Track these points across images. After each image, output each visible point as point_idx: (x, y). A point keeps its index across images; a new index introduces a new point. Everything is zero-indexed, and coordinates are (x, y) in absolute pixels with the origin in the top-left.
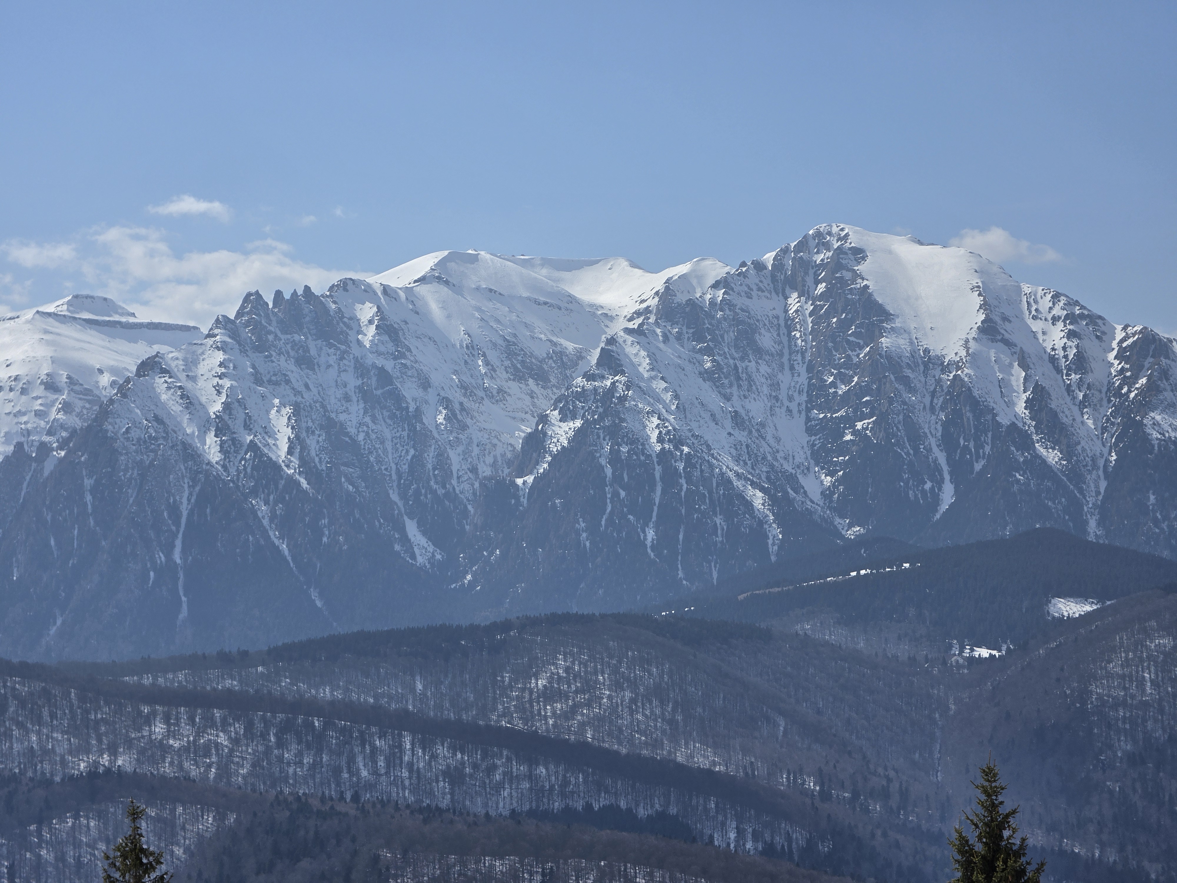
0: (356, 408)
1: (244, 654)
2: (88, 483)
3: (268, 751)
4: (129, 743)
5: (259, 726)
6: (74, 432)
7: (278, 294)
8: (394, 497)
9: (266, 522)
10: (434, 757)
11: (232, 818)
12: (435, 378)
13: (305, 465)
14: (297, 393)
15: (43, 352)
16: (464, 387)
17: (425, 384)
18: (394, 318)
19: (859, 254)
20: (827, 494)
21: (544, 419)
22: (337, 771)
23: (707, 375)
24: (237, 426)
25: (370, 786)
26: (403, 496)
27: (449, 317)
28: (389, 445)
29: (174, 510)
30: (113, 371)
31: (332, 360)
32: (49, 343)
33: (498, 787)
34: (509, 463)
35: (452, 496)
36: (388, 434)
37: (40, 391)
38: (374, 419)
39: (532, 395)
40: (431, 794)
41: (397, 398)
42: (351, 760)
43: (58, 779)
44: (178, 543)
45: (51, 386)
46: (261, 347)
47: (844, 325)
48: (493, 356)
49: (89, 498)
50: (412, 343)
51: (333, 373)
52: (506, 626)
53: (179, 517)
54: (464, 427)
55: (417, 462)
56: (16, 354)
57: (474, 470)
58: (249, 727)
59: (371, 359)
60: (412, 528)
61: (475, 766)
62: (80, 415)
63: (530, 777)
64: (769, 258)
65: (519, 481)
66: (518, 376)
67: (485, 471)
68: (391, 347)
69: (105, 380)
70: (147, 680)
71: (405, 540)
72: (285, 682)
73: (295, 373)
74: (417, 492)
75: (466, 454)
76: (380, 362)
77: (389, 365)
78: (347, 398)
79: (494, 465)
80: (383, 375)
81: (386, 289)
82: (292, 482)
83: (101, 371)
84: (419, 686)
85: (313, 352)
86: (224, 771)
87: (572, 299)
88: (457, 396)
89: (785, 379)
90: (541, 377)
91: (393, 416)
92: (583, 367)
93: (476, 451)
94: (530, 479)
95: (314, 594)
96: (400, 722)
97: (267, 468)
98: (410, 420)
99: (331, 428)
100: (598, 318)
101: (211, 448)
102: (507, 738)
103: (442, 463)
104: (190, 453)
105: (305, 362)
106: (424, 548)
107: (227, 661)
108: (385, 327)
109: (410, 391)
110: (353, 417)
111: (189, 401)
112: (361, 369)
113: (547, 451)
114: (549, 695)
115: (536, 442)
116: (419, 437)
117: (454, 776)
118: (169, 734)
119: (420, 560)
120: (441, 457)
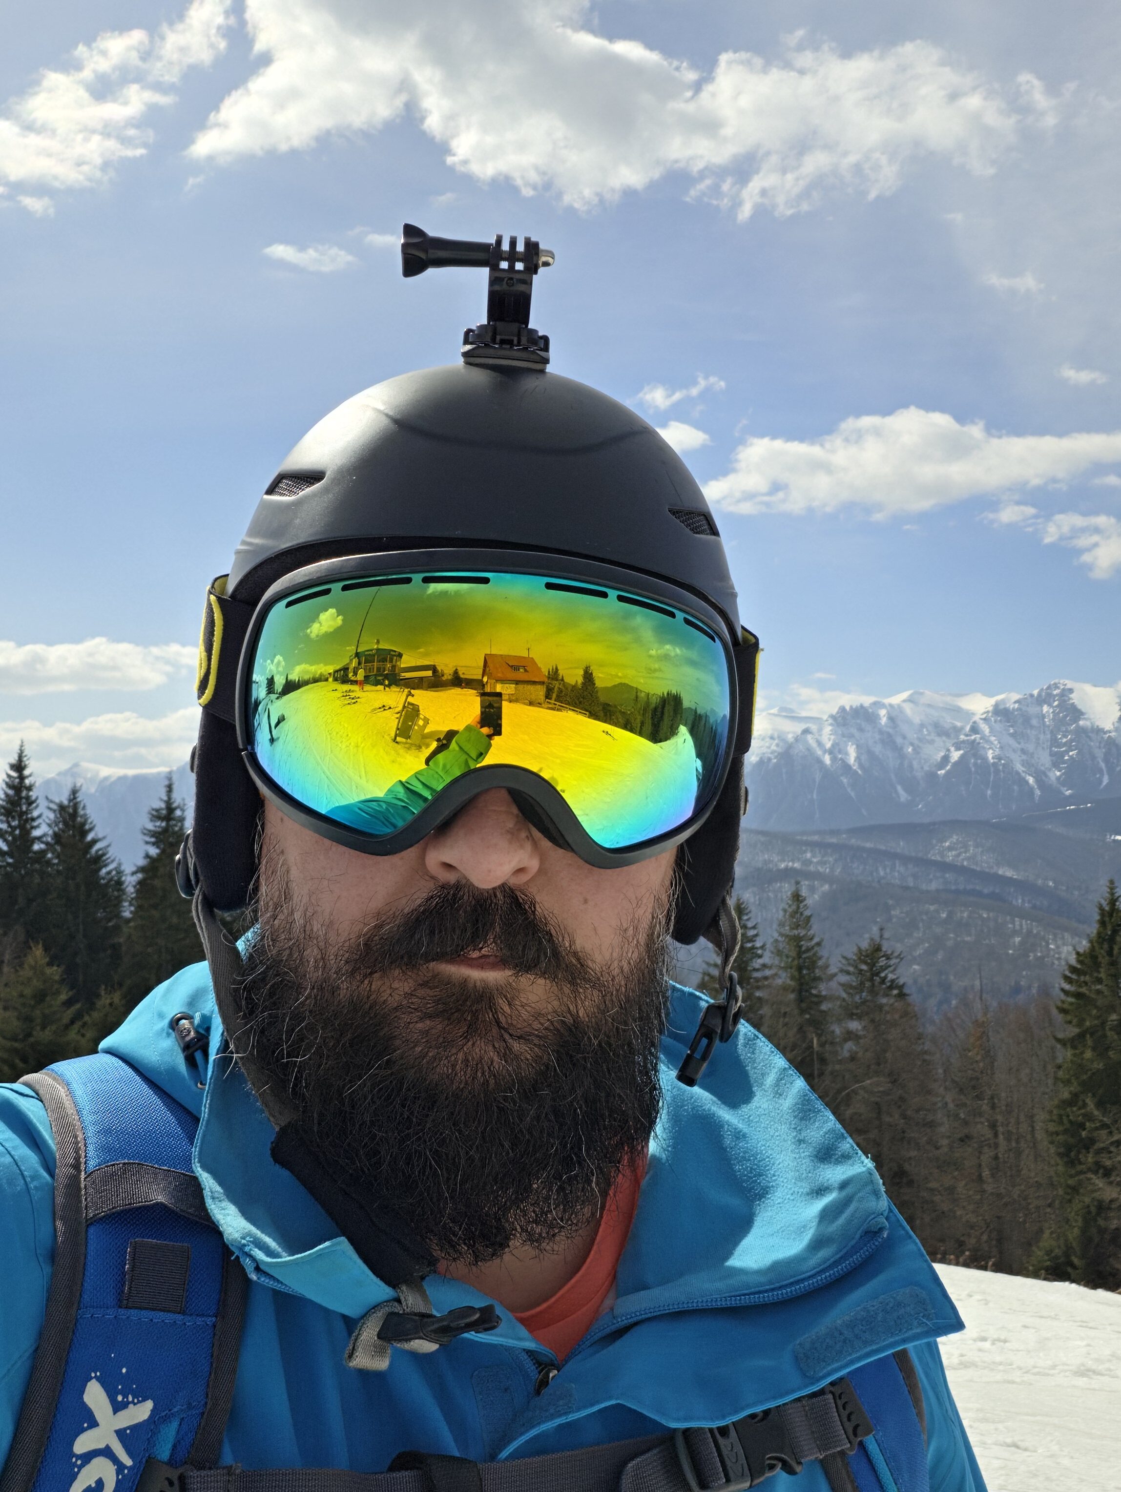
0: (879, 746)
1: (838, 830)
3: (847, 864)
4: (799, 860)
5: (844, 855)
6: (779, 754)
7: (851, 707)
8: (893, 778)
9: (846, 785)
10: (907, 869)
11: (834, 886)
12: (908, 736)
13: (861, 766)
14: (857, 741)
16: (918, 739)
17: (904, 738)
18: (893, 715)
19: (1071, 691)
20: (1058, 778)
21: (948, 750)
22: (871, 873)
23: (1012, 735)
24: (836, 751)
25: (883, 878)
26: (896, 777)
27: (913, 714)
28: (890, 759)
29: (813, 780)
30: (793, 733)
31: (870, 729)
33: (931, 881)
34: (935, 766)
35: (914, 777)
36: (890, 755)
37: (768, 739)
38: (885, 750)
39: (944, 742)
40: (906, 882)
41: (894, 743)
42: (877, 869)
43: (774, 870)
44: (815, 792)
45: (772, 738)
46: (844, 725)
47: (1066, 716)
48: (929, 728)
49: (784, 776)
50: (899, 723)
51: (870, 734)
52: (934, 824)
53: (815, 783)
54: (918, 753)
55: (901, 765)
57: (922, 768)
58: (840, 856)
59: (885, 729)
60: (899, 788)
61: (922, 873)
62: (781, 748)
63: (943, 877)
64: (1035, 692)
65: (939, 772)
66: (939, 735)
67: (926, 768)
68: (891, 725)
69: (790, 736)
70: (805, 838)
71: (896, 791)
72: (853, 840)
73: (857, 734)
74: (901, 776)
75: (919, 763)
76: (887, 730)
77: (891, 731)
78: (875, 742)
79: (930, 766)
80: (889, 735)
81: (890, 704)
82: (856, 772)
83: (789, 733)
84: (902, 844)
85: (863, 727)
86: (832, 870)
87: (959, 708)
88: (916, 742)
89: (1042, 737)
90: (947, 735)
91: (892, 749)
92: (963, 732)
93: (923, 761)
94: (943, 772)
95: (863, 811)
96: (894, 856)
97: (847, 767)
98: (898, 750)
99: (870, 753)
100: (969, 714)
101: (827, 759)
102: (935, 863)
103: (911, 766)
104: (819, 761)
105: (861, 730)
106: (903, 796)
107: (833, 832)
108: (891, 719)
109: (899, 740)
110: (878, 749)
111: (820, 744)
112: (881, 732)
113: (950, 762)
114: (950, 849)
115: (946, 759)
116: (902, 756)
117: (915, 876)
118: (812, 857)
119: (902, 800)
120: (910, 763)
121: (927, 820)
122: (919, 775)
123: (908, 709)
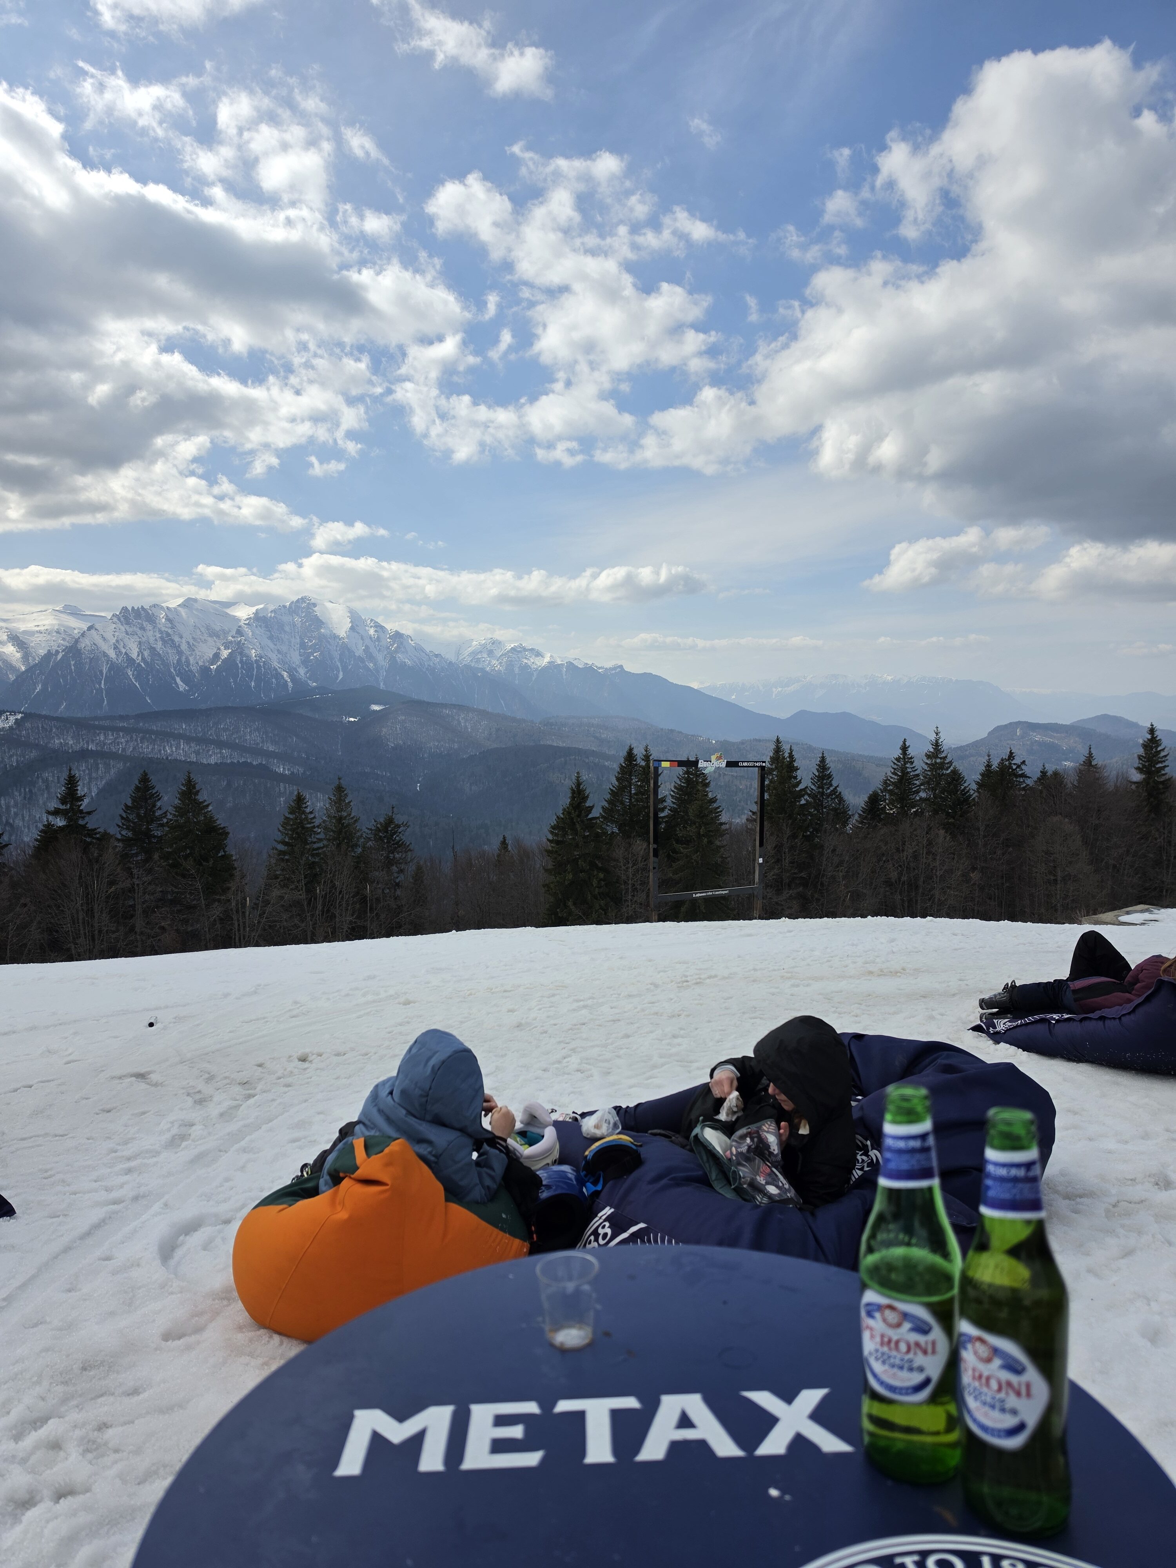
0: (160, 643)
1: (128, 716)
2: (73, 663)
3: (138, 744)
4: (93, 741)
5: (134, 737)
6: (67, 647)
7: (133, 608)
8: (172, 670)
9: (131, 676)
10: (190, 747)
11: (128, 764)
12: (184, 635)
13: (143, 659)
14: (140, 638)
15: (55, 622)
16: (193, 638)
17: (181, 637)
18: (171, 617)
19: (316, 605)
20: (306, 673)
21: (219, 649)
22: (160, 751)
23: (269, 638)
24: (121, 646)
25: (171, 755)
26: (175, 670)
27: (188, 617)
28: (170, 655)
29: (101, 672)
30: (79, 628)
31: (151, 628)
32: (57, 619)
33: (211, 756)
34: (208, 662)
35: (191, 671)
36: (169, 651)
37: (55, 634)
38: (165, 647)
39: (215, 641)
40: (190, 757)
41: (173, 641)
42: (164, 747)
43: (70, 751)
44: (103, 682)
45: (58, 632)
46: (128, 623)
47: (311, 625)
48: (203, 629)
49: (73, 667)
50: (177, 624)
51: (152, 632)
52: (211, 709)
53: (103, 674)
54: (194, 650)
55: (179, 661)
56: (46, 622)
57: (197, 663)
58: (131, 737)
59: (163, 629)
60: (178, 680)
61: (203, 750)
62: (68, 642)
63: (220, 753)
64: (287, 604)
65: (212, 667)
66: (211, 636)
67: (201, 663)
68: (170, 625)
69: (76, 632)
70: (97, 723)
71: (176, 683)
72: (141, 724)
73: (139, 632)
74: (179, 669)
75: (195, 658)
76: (166, 630)
77: (169, 631)
78: (156, 640)
79: (204, 662)
80: (168, 635)
81: (168, 608)
82: (139, 664)
83: (75, 629)
84: (184, 727)
85: (145, 626)
86: (124, 750)
87: (227, 614)
88: (191, 641)
89: (293, 640)
90: (218, 637)
91: (171, 646)
92: (231, 634)
93: (198, 657)
94: (215, 667)
95: (147, 698)
96: (179, 737)
97: (130, 661)
98: (177, 648)
99: (152, 649)
100: (236, 620)
101: (112, 654)
102: (212, 742)
103: (187, 661)
104: (105, 655)
105: (143, 628)
106: (182, 686)
107: (122, 718)
108: (168, 619)
109: (176, 639)
110: (159, 646)
111: (104, 639)
112: (161, 632)
113: (220, 658)
114: (225, 730)
115: (217, 656)
116: (180, 653)
117: (197, 753)
118: (105, 738)
119: (181, 689)
120: (187, 658)
121: (203, 706)
122: (194, 668)
123: (183, 612)
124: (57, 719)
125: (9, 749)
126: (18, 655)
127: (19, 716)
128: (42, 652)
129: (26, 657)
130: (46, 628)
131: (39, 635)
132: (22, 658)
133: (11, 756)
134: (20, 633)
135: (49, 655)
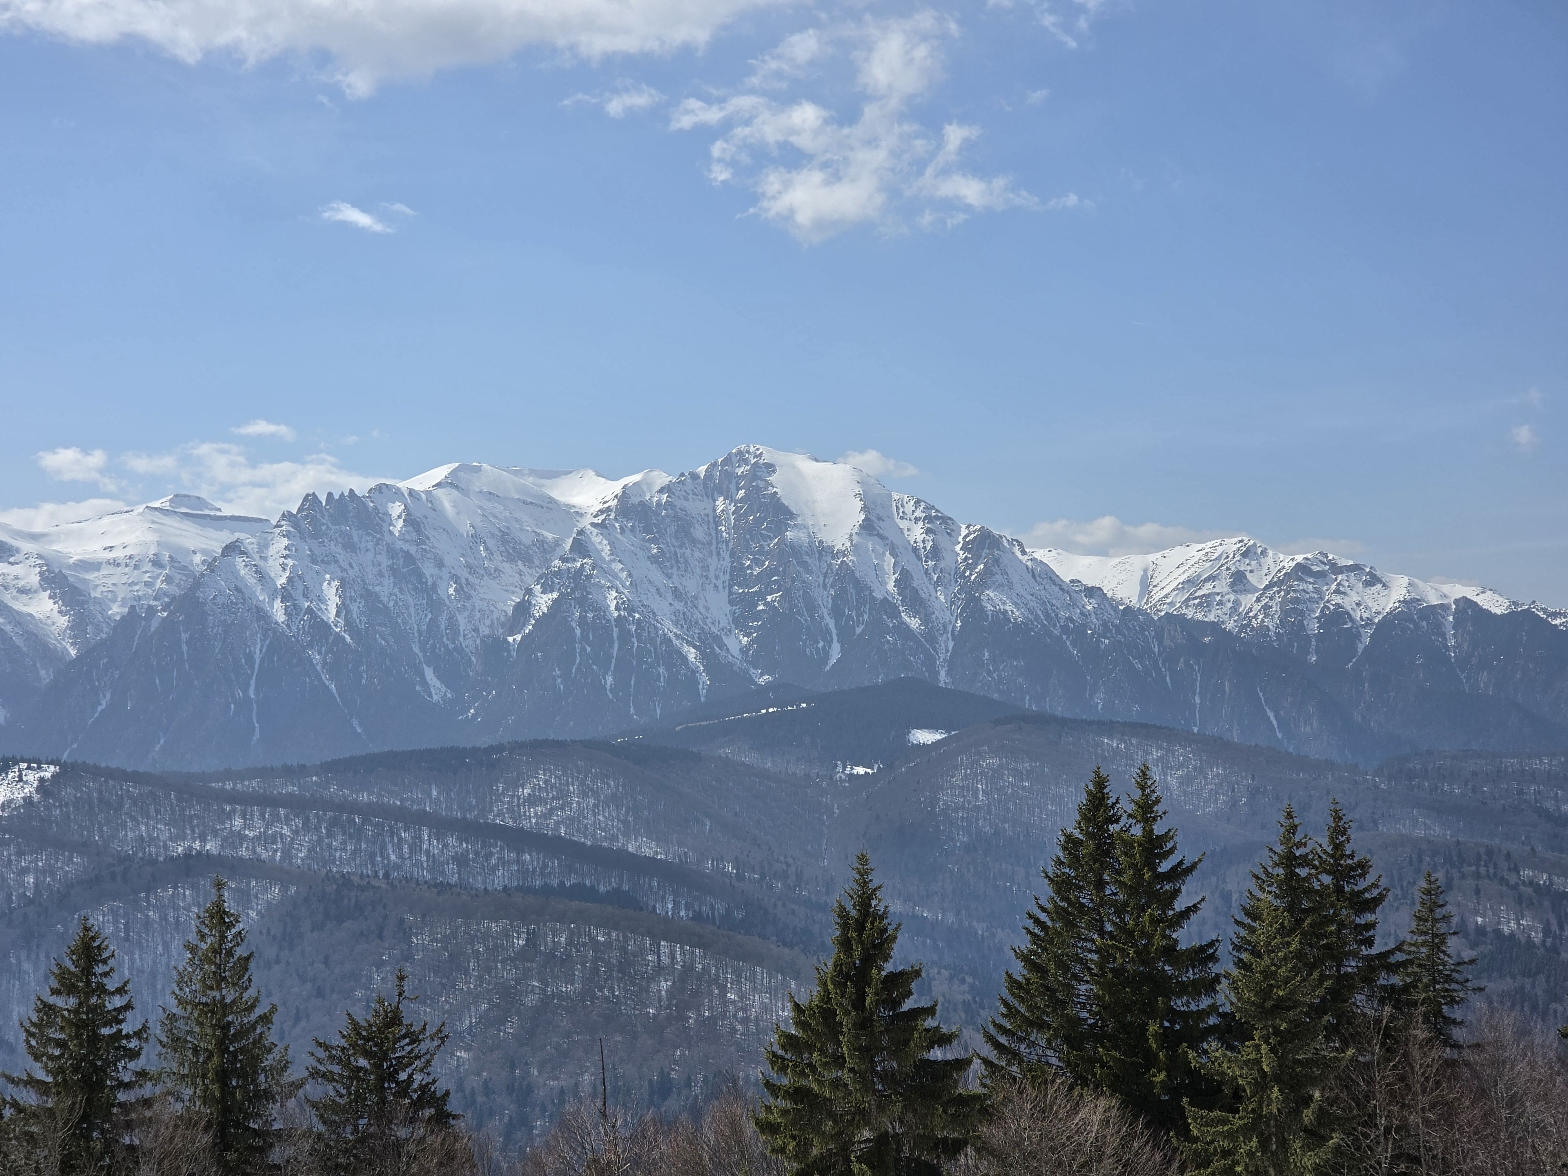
0: (388, 582)
1: (303, 767)
2: (184, 636)
3: (320, 840)
4: (215, 833)
5: (313, 821)
6: (173, 598)
7: (330, 495)
8: (416, 650)
9: (319, 668)
10: (446, 846)
11: (293, 889)
12: (448, 560)
13: (349, 625)
14: (343, 570)
15: (151, 537)
16: (469, 567)
17: (440, 564)
18: (417, 514)
19: (770, 468)
20: (744, 650)
21: (529, 591)
22: (372, 856)
23: (653, 559)
24: (298, 594)
25: (398, 867)
26: (423, 649)
27: (458, 513)
28: (412, 610)
29: (250, 658)
30: (204, 552)
31: (370, 545)
32: (155, 531)
33: (494, 869)
34: (503, 625)
35: (459, 650)
36: (411, 601)
37: (148, 567)
38: (401, 590)
39: (520, 573)
40: (443, 873)
41: (419, 575)
42: (383, 848)
43: (161, 859)
44: (253, 683)
45: (156, 562)
46: (316, 535)
47: (756, 522)
48: (491, 543)
49: (185, 648)
50: (430, 533)
51: (370, 555)
52: (500, 748)
53: (254, 663)
54: (469, 597)
55: (434, 622)
56: (131, 539)
57: (476, 630)
58: (306, 822)
59: (399, 545)
60: (429, 673)
61: (477, 853)
62: (178, 585)
63: (518, 862)
64: (702, 470)
65: (510, 639)
66: (510, 559)
67: (485, 631)
68: (414, 536)
69: (198, 559)
70: (229, 786)
71: (424, 682)
72: (333, 788)
73: (342, 556)
74: (433, 646)
75: (470, 618)
76: (406, 547)
77: (413, 550)
78: (381, 574)
79: (491, 626)
80: (409, 557)
81: (411, 492)
82: (339, 638)
83: (194, 552)
84: (435, 793)
85: (356, 539)
86: (287, 854)
87: (552, 500)
88: (464, 574)
89: (714, 563)
90: (527, 559)
91: (415, 589)
92: (559, 552)
93: (478, 615)
94: (518, 637)
95: (355, 723)
96: (420, 819)
97: (320, 627)
98: (428, 591)
99: (369, 596)
100: (572, 514)
101: (278, 611)
102: (501, 832)
103: (452, 624)
104: (262, 615)
105: (350, 546)
106: (438, 689)
107: (290, 772)
108: (411, 521)
109: (429, 570)
110: (385, 589)
111: (262, 576)
112: (392, 552)
113: (532, 616)
114: (532, 801)
115: (523, 609)
116: (435, 604)
117: (461, 860)
118: (245, 826)
119: (435, 697)
120: (452, 619)
121: (484, 741)
122: (469, 643)
123: (447, 500)
124: (137, 777)
125: (20, 854)
126: (63, 621)
127: (49, 772)
128: (116, 610)
129: (78, 627)
130: (128, 552)
131: (112, 569)
132: (71, 628)
133: (25, 871)
134: (69, 567)
135: (132, 618)
